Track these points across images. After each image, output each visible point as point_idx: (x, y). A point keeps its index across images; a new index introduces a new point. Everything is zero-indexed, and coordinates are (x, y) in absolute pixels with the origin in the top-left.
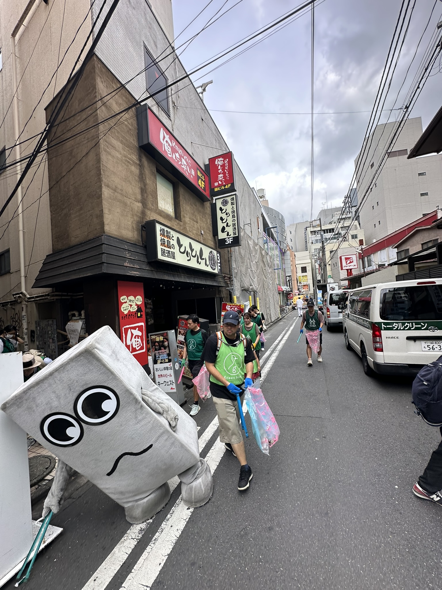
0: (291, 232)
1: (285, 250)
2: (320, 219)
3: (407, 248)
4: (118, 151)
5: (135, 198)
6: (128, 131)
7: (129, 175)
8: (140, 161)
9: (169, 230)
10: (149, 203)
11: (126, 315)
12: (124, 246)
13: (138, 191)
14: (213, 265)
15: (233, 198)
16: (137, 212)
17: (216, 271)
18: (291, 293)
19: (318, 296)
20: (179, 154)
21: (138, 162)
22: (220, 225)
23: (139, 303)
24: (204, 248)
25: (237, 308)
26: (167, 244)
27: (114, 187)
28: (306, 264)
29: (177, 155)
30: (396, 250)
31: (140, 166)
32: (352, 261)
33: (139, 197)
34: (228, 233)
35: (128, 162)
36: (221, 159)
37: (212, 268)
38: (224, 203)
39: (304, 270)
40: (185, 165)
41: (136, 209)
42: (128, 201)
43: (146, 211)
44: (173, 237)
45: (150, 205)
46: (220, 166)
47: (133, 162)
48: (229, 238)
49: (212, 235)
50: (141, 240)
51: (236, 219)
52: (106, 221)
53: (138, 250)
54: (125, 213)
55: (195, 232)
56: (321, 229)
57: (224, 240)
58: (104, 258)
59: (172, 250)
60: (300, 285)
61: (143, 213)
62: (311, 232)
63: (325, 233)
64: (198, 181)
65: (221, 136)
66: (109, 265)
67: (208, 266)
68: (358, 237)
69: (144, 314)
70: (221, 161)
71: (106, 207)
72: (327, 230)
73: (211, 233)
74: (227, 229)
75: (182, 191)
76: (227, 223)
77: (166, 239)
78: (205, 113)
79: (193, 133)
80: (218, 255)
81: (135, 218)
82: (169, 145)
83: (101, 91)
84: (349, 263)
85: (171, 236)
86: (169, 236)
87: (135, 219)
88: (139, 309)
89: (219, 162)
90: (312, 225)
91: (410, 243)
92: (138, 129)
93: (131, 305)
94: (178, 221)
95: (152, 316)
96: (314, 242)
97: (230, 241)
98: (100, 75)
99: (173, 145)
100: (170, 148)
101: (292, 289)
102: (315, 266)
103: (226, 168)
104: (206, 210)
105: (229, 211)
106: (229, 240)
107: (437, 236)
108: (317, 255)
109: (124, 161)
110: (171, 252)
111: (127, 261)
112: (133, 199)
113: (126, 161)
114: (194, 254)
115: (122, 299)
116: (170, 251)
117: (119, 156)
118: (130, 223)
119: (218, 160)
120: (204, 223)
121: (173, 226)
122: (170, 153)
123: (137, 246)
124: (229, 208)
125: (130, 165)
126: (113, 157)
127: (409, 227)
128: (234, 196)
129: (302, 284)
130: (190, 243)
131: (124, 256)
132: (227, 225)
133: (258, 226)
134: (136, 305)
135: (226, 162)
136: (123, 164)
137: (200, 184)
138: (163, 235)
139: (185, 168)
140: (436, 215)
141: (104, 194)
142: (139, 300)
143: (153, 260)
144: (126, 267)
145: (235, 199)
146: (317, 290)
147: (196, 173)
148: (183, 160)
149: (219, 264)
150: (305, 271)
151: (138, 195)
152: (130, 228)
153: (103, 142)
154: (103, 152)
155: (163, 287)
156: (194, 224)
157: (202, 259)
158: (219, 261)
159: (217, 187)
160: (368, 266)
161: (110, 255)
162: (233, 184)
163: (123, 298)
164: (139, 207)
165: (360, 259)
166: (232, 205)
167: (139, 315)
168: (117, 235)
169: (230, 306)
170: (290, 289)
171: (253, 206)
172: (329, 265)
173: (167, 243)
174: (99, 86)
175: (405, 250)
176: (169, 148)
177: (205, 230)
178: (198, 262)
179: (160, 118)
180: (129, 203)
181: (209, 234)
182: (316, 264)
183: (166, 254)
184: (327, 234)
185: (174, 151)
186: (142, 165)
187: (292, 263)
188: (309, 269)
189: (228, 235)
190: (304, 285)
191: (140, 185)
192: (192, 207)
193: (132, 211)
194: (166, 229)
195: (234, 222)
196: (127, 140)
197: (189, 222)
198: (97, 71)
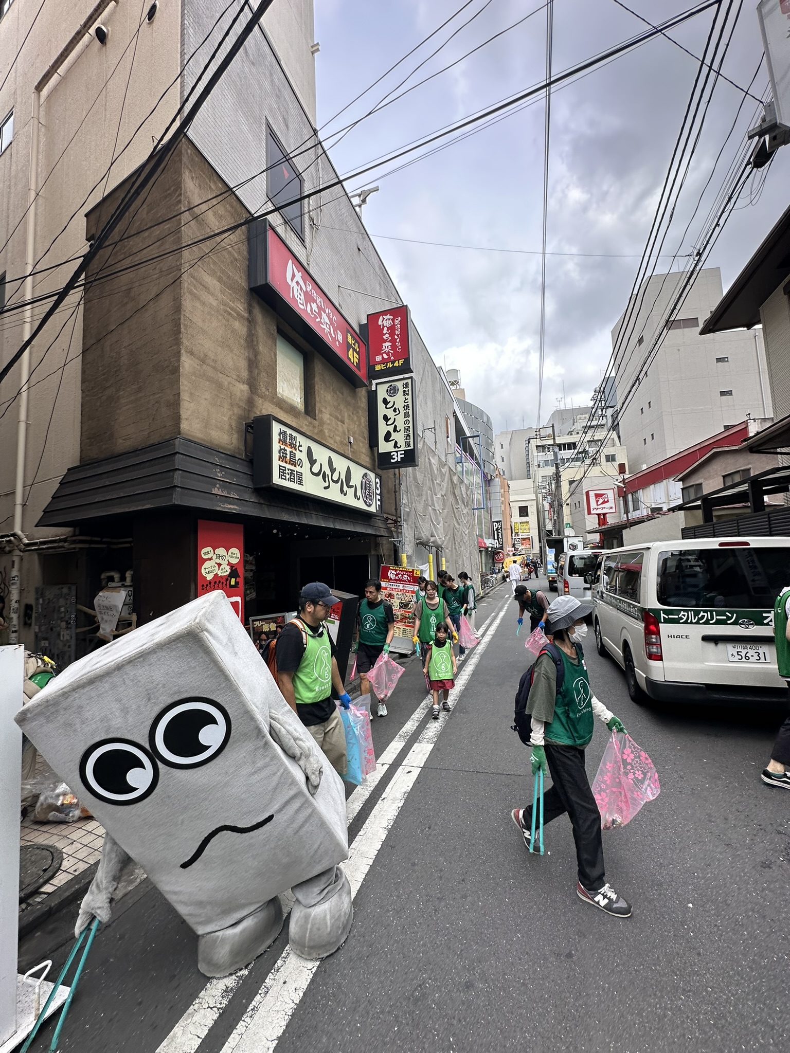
0: (502, 445)
1: (491, 476)
2: (553, 426)
3: (699, 482)
4: (213, 295)
5: (238, 376)
6: (232, 262)
7: (229, 336)
8: (250, 314)
9: (294, 434)
10: (262, 386)
11: (210, 583)
12: (214, 459)
13: (243, 364)
14: (368, 497)
15: (407, 383)
16: (240, 400)
17: (373, 509)
18: (501, 552)
19: (548, 559)
20: (317, 305)
21: (246, 315)
22: (383, 429)
23: (234, 561)
24: (353, 467)
25: (407, 575)
26: (290, 458)
27: (202, 355)
28: (527, 502)
29: (314, 306)
30: (680, 485)
31: (250, 322)
32: (606, 500)
33: (245, 374)
34: (396, 443)
35: (230, 314)
36: (389, 317)
37: (365, 502)
38: (390, 391)
39: (524, 511)
40: (327, 323)
41: (238, 394)
42: (225, 381)
43: (256, 398)
44: (300, 446)
45: (264, 390)
46: (385, 328)
47: (238, 314)
48: (397, 452)
49: (367, 446)
50: (243, 448)
51: (410, 419)
52: (184, 414)
53: (238, 467)
54: (219, 400)
55: (338, 438)
56: (554, 442)
57: (388, 455)
58: (178, 479)
59: (298, 469)
60: (517, 537)
61: (250, 402)
62: (537, 447)
63: (560, 450)
64: (348, 351)
65: (389, 279)
66: (186, 491)
67: (359, 499)
68: (617, 459)
69: (241, 580)
70: (389, 319)
71: (186, 389)
72: (564, 445)
73: (367, 441)
74: (394, 436)
75: (319, 367)
76: (395, 427)
77: (288, 450)
78: (364, 238)
79: (342, 272)
80: (378, 480)
81: (236, 410)
82: (301, 289)
83: (189, 194)
84: (602, 503)
85: (298, 444)
86: (294, 444)
87: (236, 412)
88: (234, 573)
89: (385, 322)
90: (539, 435)
91: (705, 472)
92: (250, 260)
93: (219, 565)
94: (309, 418)
95: (253, 585)
96: (541, 464)
97: (400, 456)
98: (189, 166)
99: (308, 290)
100: (302, 295)
101: (502, 544)
102: (543, 506)
103: (397, 332)
104: (359, 402)
105: (400, 404)
106: (397, 456)
107: (748, 464)
108: (547, 486)
109: (222, 312)
110: (295, 473)
111: (218, 485)
112: (235, 377)
113: (226, 311)
114: (335, 477)
115: (205, 554)
116: (294, 471)
117: (215, 303)
118: (226, 419)
119: (384, 319)
120: (355, 424)
121: (302, 427)
122: (302, 303)
123: (237, 459)
124: (399, 400)
125: (231, 320)
126: (203, 304)
127: (702, 446)
128: (409, 381)
129: (520, 537)
130: (330, 457)
131: (212, 476)
132: (395, 430)
133: (448, 433)
134: (229, 564)
135: (397, 322)
136: (220, 317)
137: (351, 357)
138: (284, 442)
139: (326, 328)
140: (745, 430)
141: (183, 367)
142: (234, 555)
143: (264, 485)
144: (214, 496)
145: (410, 386)
146: (547, 547)
147: (345, 338)
148: (324, 315)
149: (379, 497)
150: (525, 514)
151: (243, 370)
152: (226, 427)
153: (188, 278)
154: (187, 294)
155: (277, 533)
156: (337, 425)
157: (349, 487)
158: (378, 492)
159: (379, 363)
160: (634, 511)
161: (188, 474)
162: (407, 361)
163: (206, 552)
164: (243, 391)
165: (619, 497)
166: (404, 395)
167: (233, 582)
168: (202, 439)
169: (396, 571)
170: (499, 544)
171: (439, 398)
172: (567, 504)
173: (290, 456)
174: (187, 186)
175: (696, 485)
176: (300, 294)
177: (357, 436)
178: (342, 491)
179: (288, 242)
180: (226, 383)
181: (363, 443)
182: (545, 503)
183: (287, 475)
184: (565, 451)
185: (309, 299)
186: (253, 319)
187: (503, 499)
188: (532, 510)
189: (395, 446)
190: (524, 539)
191: (247, 354)
192: (335, 396)
193: (231, 397)
194: (289, 431)
195: (407, 425)
196: (229, 277)
197: (329, 422)
198: (185, 160)
